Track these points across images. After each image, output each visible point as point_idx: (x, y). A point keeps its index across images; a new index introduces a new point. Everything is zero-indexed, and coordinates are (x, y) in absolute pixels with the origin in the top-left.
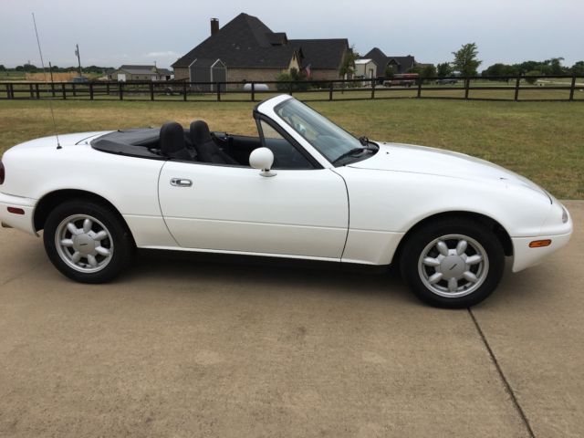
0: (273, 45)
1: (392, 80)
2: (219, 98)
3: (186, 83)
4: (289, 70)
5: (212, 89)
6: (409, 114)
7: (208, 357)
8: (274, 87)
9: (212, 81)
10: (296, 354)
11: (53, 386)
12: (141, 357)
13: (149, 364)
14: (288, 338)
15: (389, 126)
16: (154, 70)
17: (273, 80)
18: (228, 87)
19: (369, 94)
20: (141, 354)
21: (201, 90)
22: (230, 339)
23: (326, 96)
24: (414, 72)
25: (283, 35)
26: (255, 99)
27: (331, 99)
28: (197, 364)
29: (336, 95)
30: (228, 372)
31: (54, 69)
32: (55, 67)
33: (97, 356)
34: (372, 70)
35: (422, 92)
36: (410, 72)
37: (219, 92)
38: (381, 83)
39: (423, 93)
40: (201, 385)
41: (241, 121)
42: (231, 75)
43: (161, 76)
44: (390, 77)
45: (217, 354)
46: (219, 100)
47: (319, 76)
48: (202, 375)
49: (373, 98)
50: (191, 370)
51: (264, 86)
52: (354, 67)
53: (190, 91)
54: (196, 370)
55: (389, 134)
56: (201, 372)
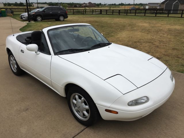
9: (172, 9)
37: (169, 14)
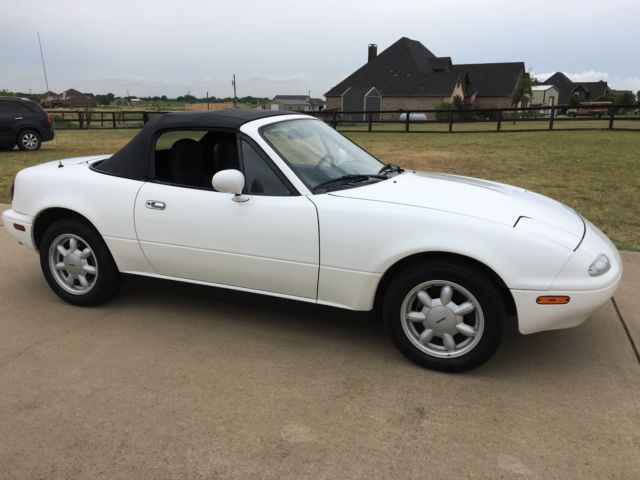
0: (436, 71)
1: (578, 108)
2: (370, 128)
3: (336, 113)
4: (452, 98)
5: (364, 119)
6: (596, 148)
7: (298, 433)
8: (433, 116)
10: (408, 444)
11: (117, 443)
12: (221, 421)
13: (228, 431)
14: (401, 420)
15: (568, 162)
16: (308, 99)
17: (432, 108)
18: (382, 116)
19: (546, 125)
20: (220, 417)
21: (351, 119)
22: (327, 412)
23: (493, 126)
24: (607, 100)
25: (448, 60)
26: (410, 130)
27: (498, 130)
28: (282, 440)
29: (505, 126)
30: (318, 457)
31: (212, 100)
32: (213, 98)
33: (174, 412)
34: (553, 98)
35: (615, 122)
36: (601, 100)
38: (564, 112)
39: (616, 124)
40: (281, 469)
41: (389, 153)
42: (387, 104)
43: (314, 106)
44: (575, 105)
45: (309, 429)
46: (370, 131)
47: (488, 104)
48: (286, 455)
49: (551, 129)
50: (274, 446)
51: (422, 116)
52: (531, 95)
53: (341, 121)
54: (280, 447)
55: (568, 171)
56: (284, 451)
